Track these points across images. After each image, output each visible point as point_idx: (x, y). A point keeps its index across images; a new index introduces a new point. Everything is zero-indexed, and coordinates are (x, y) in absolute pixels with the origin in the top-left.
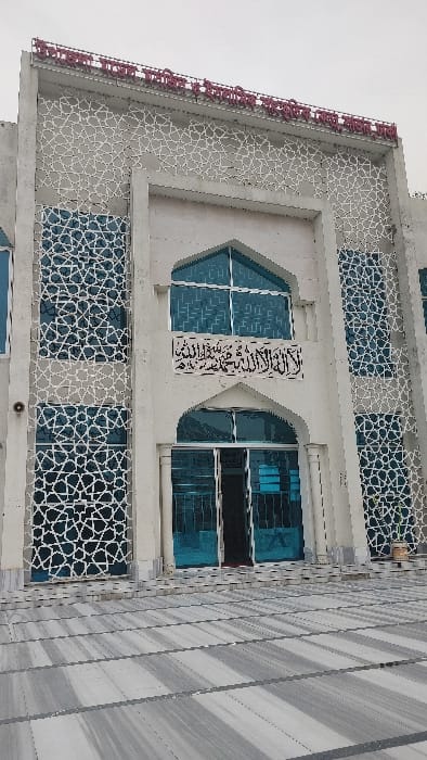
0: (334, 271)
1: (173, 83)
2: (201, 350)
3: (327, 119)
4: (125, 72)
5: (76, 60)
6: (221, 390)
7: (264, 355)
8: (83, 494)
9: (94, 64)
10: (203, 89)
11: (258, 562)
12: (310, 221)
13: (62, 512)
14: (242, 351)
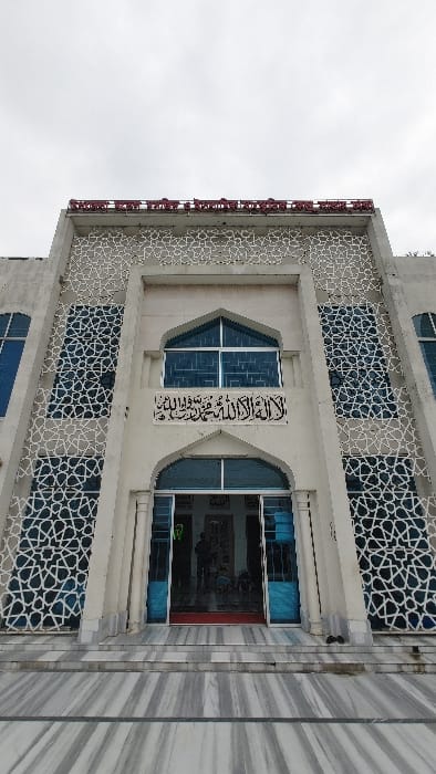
0: (314, 321)
1: (169, 206)
2: (182, 402)
3: (304, 207)
4: (132, 206)
5: (98, 206)
6: (199, 437)
7: (245, 403)
8: (53, 540)
9: (109, 206)
10: (192, 206)
11: (272, 622)
12: (292, 285)
13: (30, 558)
14: (223, 401)
